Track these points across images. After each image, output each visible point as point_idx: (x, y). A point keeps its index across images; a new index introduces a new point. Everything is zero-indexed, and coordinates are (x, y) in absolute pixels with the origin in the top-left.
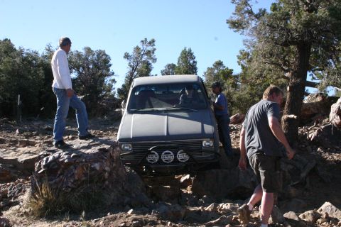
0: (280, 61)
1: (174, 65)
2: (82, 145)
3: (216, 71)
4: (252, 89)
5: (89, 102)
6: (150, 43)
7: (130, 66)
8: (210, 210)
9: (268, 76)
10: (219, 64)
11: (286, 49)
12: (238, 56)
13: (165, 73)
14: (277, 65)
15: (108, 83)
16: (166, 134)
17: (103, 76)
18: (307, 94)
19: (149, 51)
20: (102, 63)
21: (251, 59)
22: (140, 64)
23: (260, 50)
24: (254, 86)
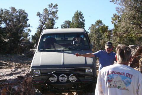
0: (139, 22)
1: (70, 22)
2: (6, 73)
3: (97, 27)
4: (120, 40)
5: (12, 44)
6: (54, 6)
7: (41, 21)
9: (132, 32)
10: (100, 22)
12: (112, 18)
13: (64, 27)
14: (138, 25)
16: (62, 64)
17: (23, 27)
19: (54, 12)
20: (22, 18)
21: (121, 20)
22: (48, 20)
23: (127, 15)
24: (122, 38)
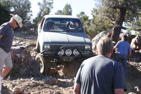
1: (61, 11)
3: (81, 16)
4: (96, 27)
7: (40, 9)
8: (70, 82)
9: (105, 22)
10: (83, 13)
11: (114, 10)
14: (110, 17)
15: (28, 15)
17: (26, 12)
18: (122, 33)
19: (50, 3)
20: (27, 6)
21: (98, 13)
22: (45, 9)
23: (103, 9)
24: (98, 26)
